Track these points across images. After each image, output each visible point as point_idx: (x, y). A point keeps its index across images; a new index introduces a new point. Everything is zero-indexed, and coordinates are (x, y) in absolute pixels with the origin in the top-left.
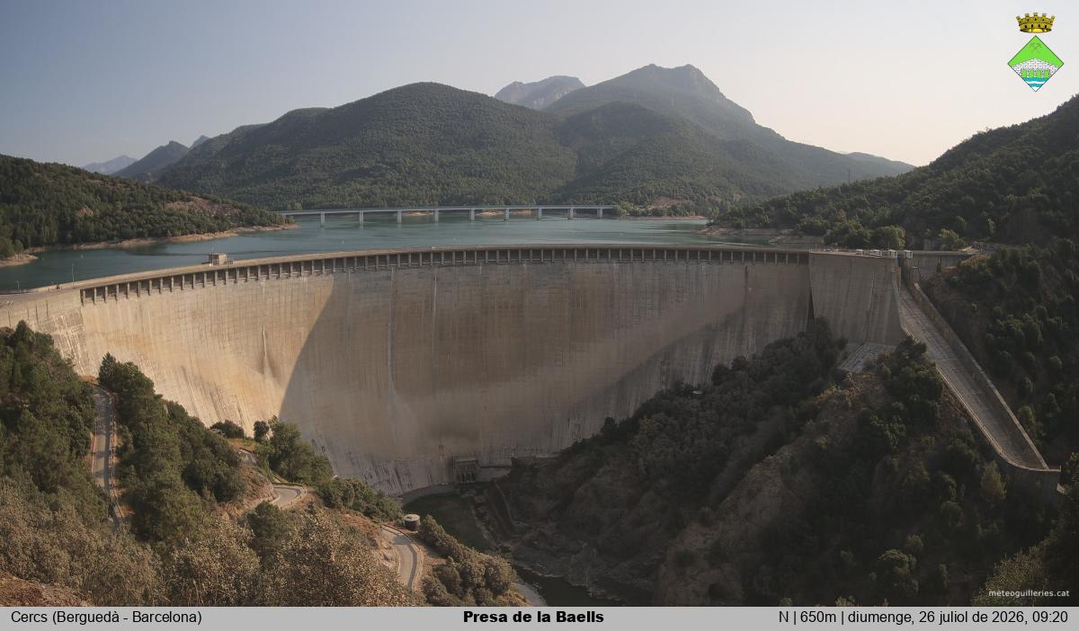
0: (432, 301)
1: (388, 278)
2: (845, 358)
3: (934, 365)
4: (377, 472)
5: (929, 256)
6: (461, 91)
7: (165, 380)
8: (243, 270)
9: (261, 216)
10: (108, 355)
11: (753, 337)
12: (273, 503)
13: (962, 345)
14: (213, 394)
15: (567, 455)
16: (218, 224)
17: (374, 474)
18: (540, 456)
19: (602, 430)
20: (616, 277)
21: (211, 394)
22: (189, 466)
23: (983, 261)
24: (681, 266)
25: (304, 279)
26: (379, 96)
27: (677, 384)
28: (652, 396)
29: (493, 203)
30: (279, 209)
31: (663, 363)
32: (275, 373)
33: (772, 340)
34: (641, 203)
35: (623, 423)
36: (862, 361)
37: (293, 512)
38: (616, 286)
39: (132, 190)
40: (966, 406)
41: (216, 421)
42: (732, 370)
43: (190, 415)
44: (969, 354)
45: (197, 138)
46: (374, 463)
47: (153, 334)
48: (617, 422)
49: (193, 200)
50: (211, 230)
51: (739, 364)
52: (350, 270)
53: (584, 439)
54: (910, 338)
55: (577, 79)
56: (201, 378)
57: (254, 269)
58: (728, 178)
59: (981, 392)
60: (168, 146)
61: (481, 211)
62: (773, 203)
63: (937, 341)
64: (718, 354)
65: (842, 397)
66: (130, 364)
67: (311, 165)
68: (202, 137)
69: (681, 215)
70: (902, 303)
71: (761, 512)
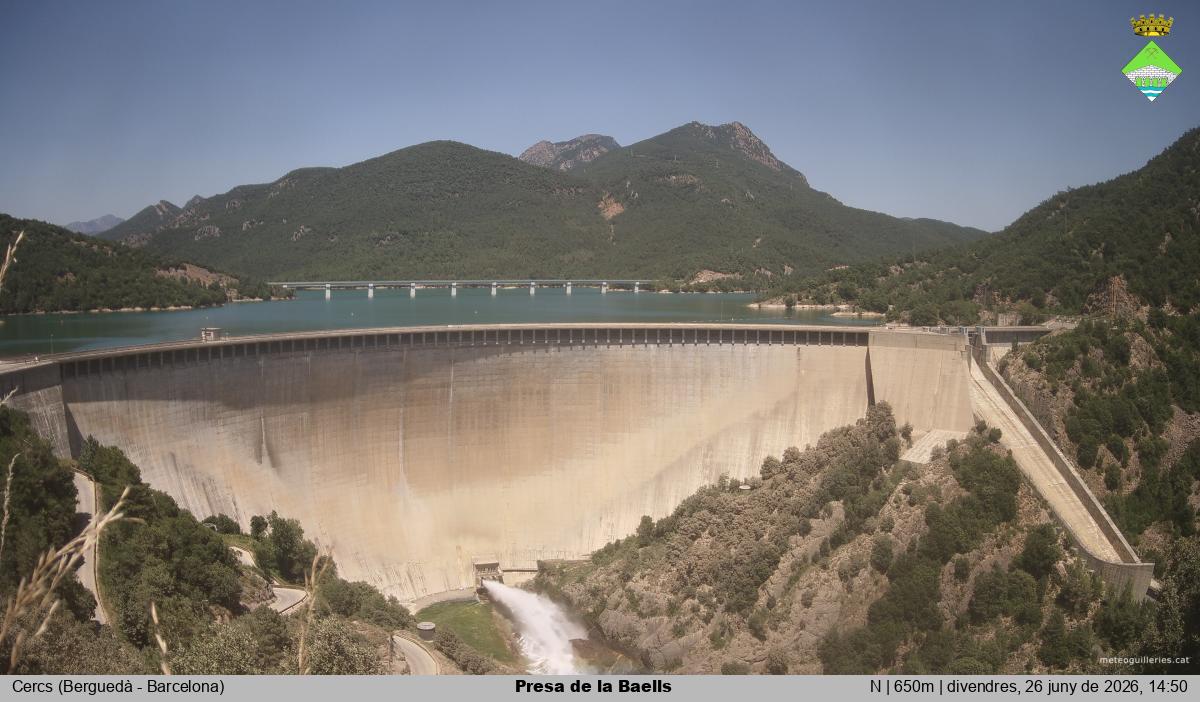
0: (449, 386)
1: (400, 359)
2: (909, 447)
3: (1010, 452)
4: (387, 575)
5: (1004, 333)
6: (482, 151)
7: (152, 468)
8: (239, 347)
9: (259, 287)
10: (91, 439)
11: (806, 425)
12: (273, 606)
13: (1042, 430)
14: (205, 485)
15: (600, 558)
16: (213, 296)
17: (384, 577)
18: (570, 558)
19: (638, 531)
20: (653, 360)
21: (203, 484)
22: (179, 563)
23: (1065, 335)
24: (727, 347)
25: (308, 359)
26: (391, 155)
27: (722, 479)
28: (693, 491)
29: (518, 277)
30: (280, 281)
31: (706, 456)
32: (275, 463)
33: (828, 429)
34: (683, 277)
35: (661, 522)
36: (930, 450)
37: (296, 616)
38: (653, 370)
39: (119, 254)
40: (1046, 497)
41: (209, 514)
42: (783, 463)
43: (180, 507)
44: (1050, 441)
45: (191, 198)
46: (383, 565)
47: (141, 416)
48: (655, 521)
49: (185, 269)
50: (206, 303)
51: (791, 456)
52: (358, 350)
53: (618, 541)
54: (984, 422)
55: (612, 138)
56: (192, 466)
57: (251, 346)
58: (778, 250)
59: (1063, 481)
60: (158, 206)
61: (503, 286)
62: (830, 275)
63: (1014, 427)
64: (767, 445)
65: (907, 491)
66: (115, 448)
67: (315, 230)
68: (197, 197)
69: (725, 290)
70: (974, 386)
71: (817, 619)
